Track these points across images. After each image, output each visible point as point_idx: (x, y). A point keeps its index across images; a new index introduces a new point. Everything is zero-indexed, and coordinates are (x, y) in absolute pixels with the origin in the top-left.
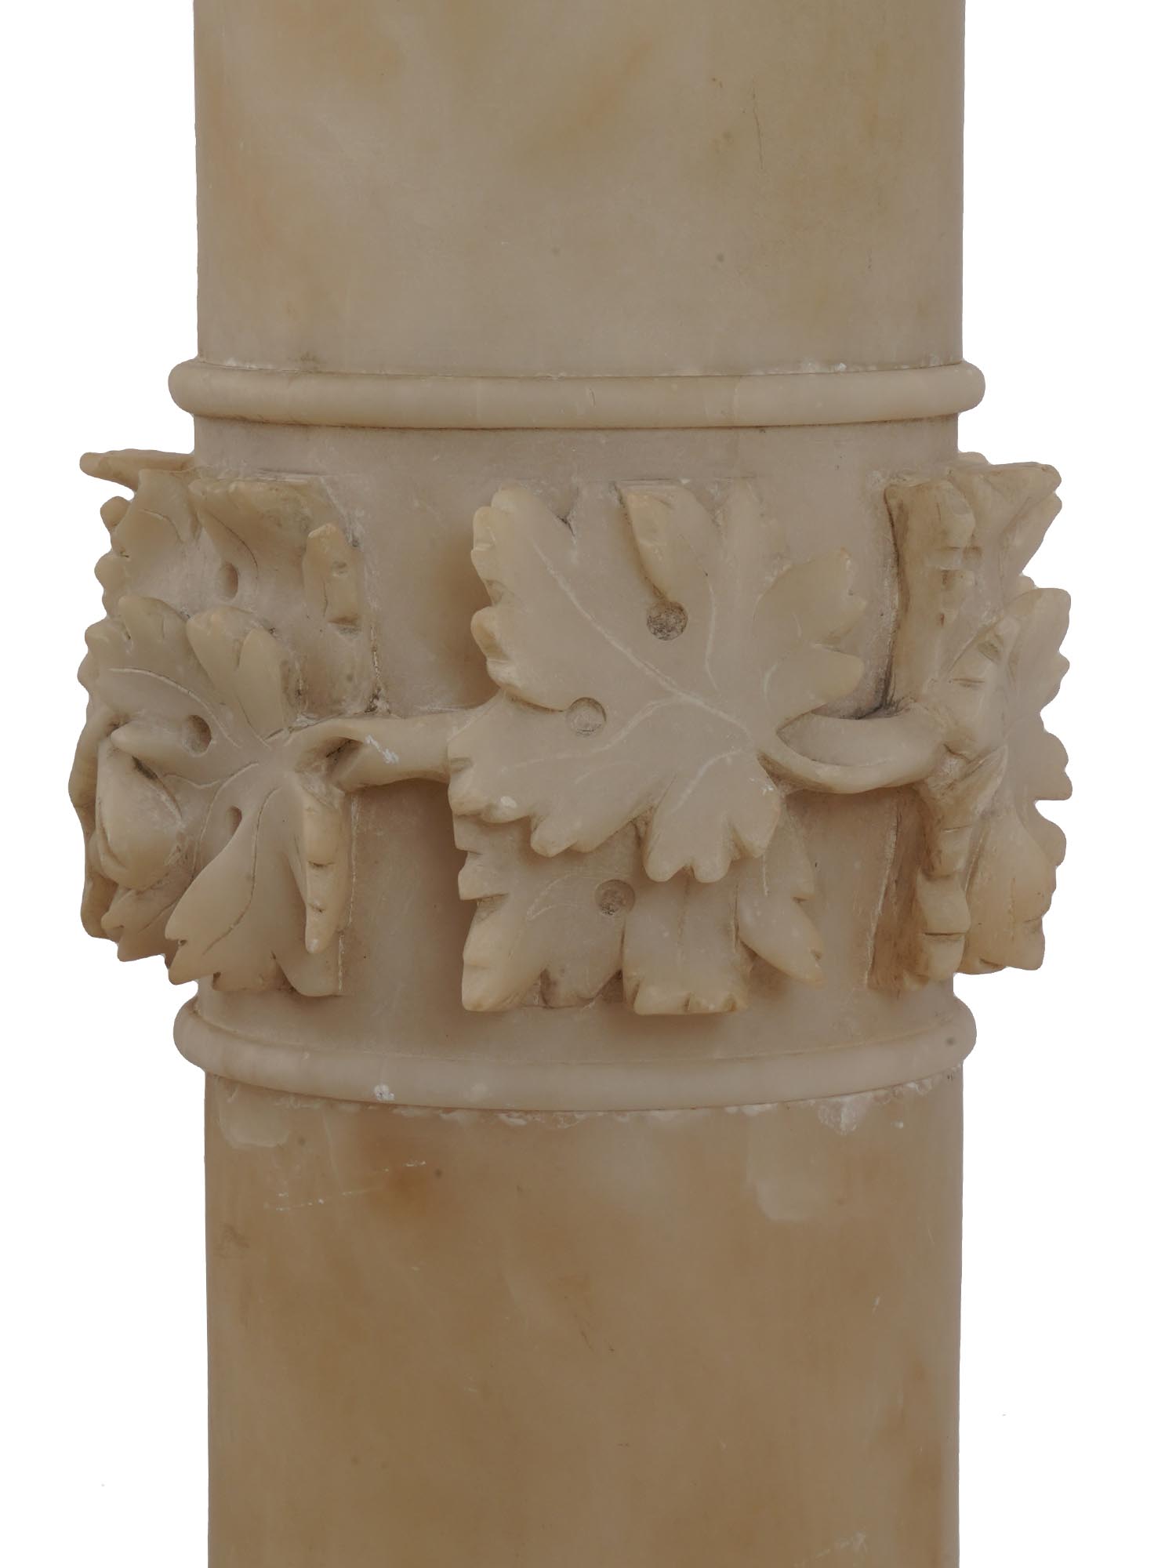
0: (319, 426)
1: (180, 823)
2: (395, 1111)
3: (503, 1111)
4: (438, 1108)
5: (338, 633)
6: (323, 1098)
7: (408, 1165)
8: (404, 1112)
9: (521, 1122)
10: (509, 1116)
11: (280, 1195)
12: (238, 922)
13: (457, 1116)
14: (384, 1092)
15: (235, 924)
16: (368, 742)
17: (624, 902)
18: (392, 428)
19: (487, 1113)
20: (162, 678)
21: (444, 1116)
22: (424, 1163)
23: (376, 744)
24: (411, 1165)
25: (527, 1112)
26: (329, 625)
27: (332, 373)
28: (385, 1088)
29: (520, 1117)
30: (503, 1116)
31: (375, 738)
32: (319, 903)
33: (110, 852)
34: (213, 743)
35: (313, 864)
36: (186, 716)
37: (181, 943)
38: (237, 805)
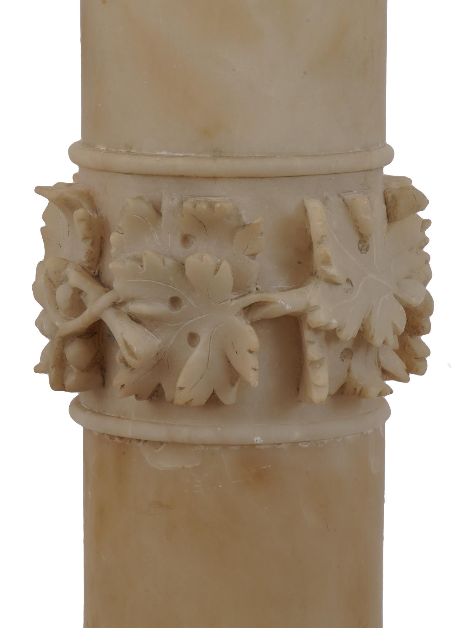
0: (221, 178)
1: (158, 340)
2: (257, 447)
3: (300, 442)
4: (275, 444)
5: (251, 260)
6: (220, 445)
7: (263, 468)
8: (261, 447)
9: (307, 446)
10: (302, 444)
11: (196, 486)
12: (201, 378)
13: (283, 446)
14: (258, 439)
15: (200, 379)
16: (279, 302)
17: (346, 356)
18: (257, 178)
19: (295, 444)
20: (159, 283)
21: (278, 447)
22: (270, 466)
23: (282, 302)
24: (265, 468)
25: (308, 442)
26: (246, 257)
27: (229, 157)
28: (259, 438)
29: (306, 444)
30: (300, 444)
31: (282, 300)
32: (257, 368)
33: (132, 354)
34: (184, 307)
35: (251, 352)
36: (170, 297)
37: (181, 388)
38: (194, 331)
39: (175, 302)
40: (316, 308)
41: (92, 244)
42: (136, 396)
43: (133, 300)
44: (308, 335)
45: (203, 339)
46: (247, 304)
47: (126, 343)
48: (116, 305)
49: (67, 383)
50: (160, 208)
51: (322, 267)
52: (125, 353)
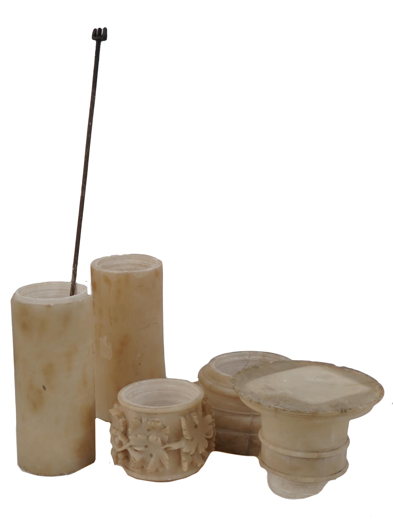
1: (142, 456)
20: (142, 442)
32: (168, 464)
33: (135, 460)
34: (148, 448)
35: (166, 460)
36: (145, 445)
37: (149, 470)
38: (151, 453)
39: (146, 447)
40: (184, 448)
41: (124, 427)
42: (137, 469)
43: (135, 446)
44: (182, 454)
45: (154, 456)
46: (165, 447)
47: (133, 457)
48: (131, 446)
49: (118, 462)
50: (142, 420)
51: (185, 437)
52: (133, 460)
